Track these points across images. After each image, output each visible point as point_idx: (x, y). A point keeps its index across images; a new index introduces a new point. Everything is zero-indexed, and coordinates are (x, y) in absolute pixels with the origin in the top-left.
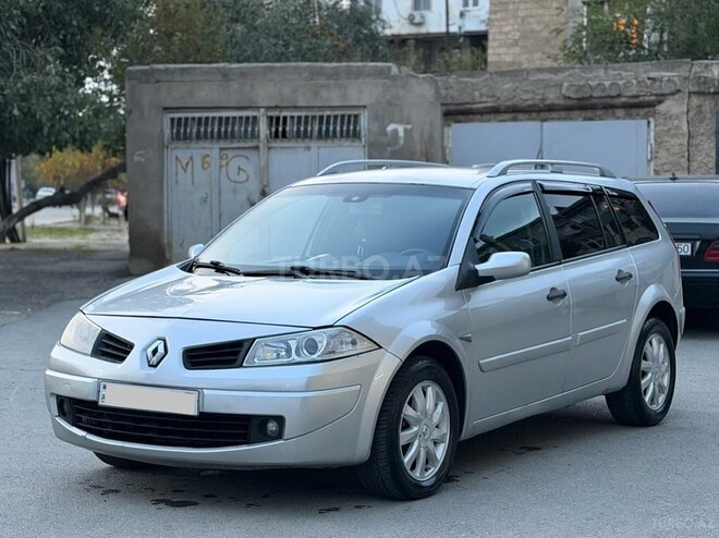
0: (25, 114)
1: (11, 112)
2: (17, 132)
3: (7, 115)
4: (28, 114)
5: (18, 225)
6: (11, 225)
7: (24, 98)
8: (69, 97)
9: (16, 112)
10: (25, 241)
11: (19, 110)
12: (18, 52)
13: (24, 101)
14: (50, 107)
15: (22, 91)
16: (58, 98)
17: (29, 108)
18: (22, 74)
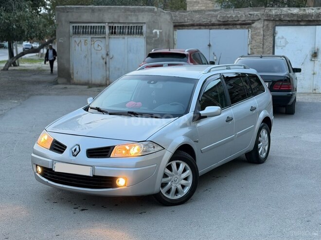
0: (18, 27)
1: (12, 26)
2: (15, 33)
3: (11, 27)
4: (19, 27)
5: (16, 62)
6: (14, 61)
7: (17, 21)
8: (35, 20)
9: (14, 27)
10: (18, 65)
11: (16, 26)
12: (15, 3)
13: (17, 22)
14: (27, 24)
15: (16, 19)
16: (31, 20)
17: (19, 25)
18: (16, 12)
